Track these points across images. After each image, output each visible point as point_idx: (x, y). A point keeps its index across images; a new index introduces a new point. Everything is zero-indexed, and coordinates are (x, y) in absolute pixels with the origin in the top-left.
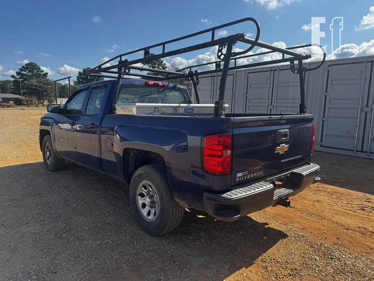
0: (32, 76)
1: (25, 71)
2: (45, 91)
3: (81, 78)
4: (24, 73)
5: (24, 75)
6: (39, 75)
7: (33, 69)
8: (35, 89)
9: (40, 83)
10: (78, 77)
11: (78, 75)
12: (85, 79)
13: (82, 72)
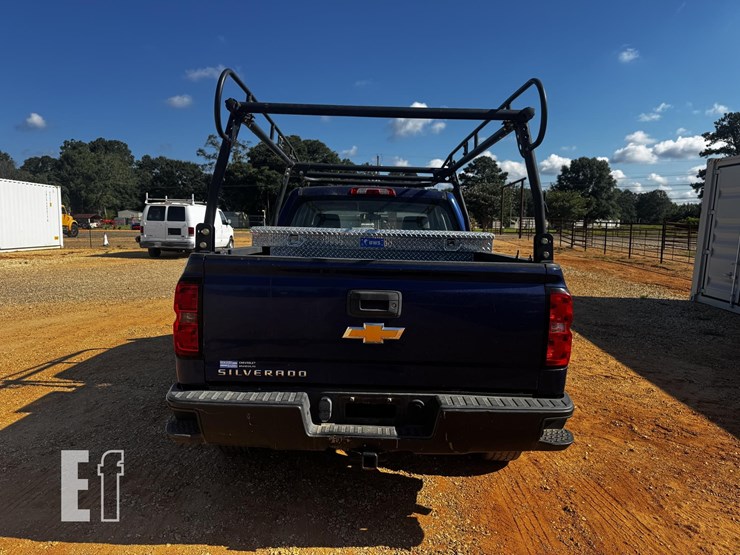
0: (481, 180)
1: (472, 172)
2: (490, 206)
3: (567, 178)
4: (471, 175)
5: (469, 179)
6: (493, 177)
7: (485, 168)
8: (475, 202)
9: (484, 191)
10: (559, 177)
11: (561, 173)
12: (574, 180)
13: (569, 166)
